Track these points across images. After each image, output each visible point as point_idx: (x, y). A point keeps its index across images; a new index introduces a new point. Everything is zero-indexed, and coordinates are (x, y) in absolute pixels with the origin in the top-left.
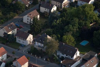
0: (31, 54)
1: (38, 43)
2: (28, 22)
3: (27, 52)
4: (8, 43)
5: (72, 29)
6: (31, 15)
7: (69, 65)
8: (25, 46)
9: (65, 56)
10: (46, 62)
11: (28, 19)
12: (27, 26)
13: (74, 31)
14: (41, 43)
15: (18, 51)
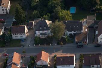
0: (40, 45)
1: (39, 31)
2: (4, 12)
3: (35, 45)
4: (7, 44)
5: (56, 2)
6: (4, 4)
7: (86, 40)
8: (25, 39)
9: (72, 32)
10: (59, 46)
11: (3, 10)
12: (8, 18)
13: (58, 3)
14: (43, 30)
15: (24, 48)
